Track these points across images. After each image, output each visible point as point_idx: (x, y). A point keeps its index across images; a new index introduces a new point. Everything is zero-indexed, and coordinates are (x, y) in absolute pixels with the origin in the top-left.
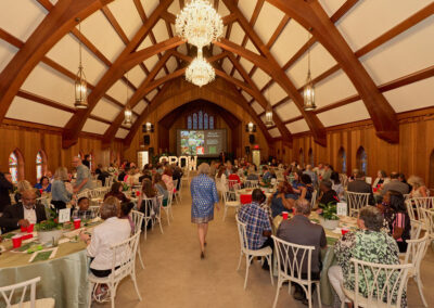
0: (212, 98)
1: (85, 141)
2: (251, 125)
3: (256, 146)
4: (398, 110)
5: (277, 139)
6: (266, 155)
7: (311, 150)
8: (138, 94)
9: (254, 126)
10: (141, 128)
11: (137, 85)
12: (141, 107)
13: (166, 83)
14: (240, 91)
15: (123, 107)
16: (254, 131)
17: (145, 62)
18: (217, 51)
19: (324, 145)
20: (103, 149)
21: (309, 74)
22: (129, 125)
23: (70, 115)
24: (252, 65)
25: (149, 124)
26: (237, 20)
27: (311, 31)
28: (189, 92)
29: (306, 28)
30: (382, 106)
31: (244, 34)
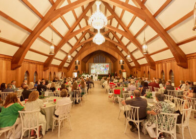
0: (104, 49)
1: (52, 68)
2: (121, 61)
3: (124, 70)
4: (186, 53)
5: (133, 67)
6: (129, 74)
7: (149, 72)
8: (74, 49)
9: (123, 61)
10: (74, 63)
11: (73, 45)
12: (74, 54)
13: (85, 44)
14: (117, 46)
15: (67, 54)
16: (123, 63)
17: (76, 36)
18: (106, 30)
19: (155, 70)
20: (59, 71)
21: (145, 39)
22: (69, 61)
23: (47, 57)
24: (121, 35)
25: (77, 61)
26: (115, 17)
27: (145, 21)
28: (95, 47)
29: (143, 20)
30: (179, 52)
31: (117, 23)
